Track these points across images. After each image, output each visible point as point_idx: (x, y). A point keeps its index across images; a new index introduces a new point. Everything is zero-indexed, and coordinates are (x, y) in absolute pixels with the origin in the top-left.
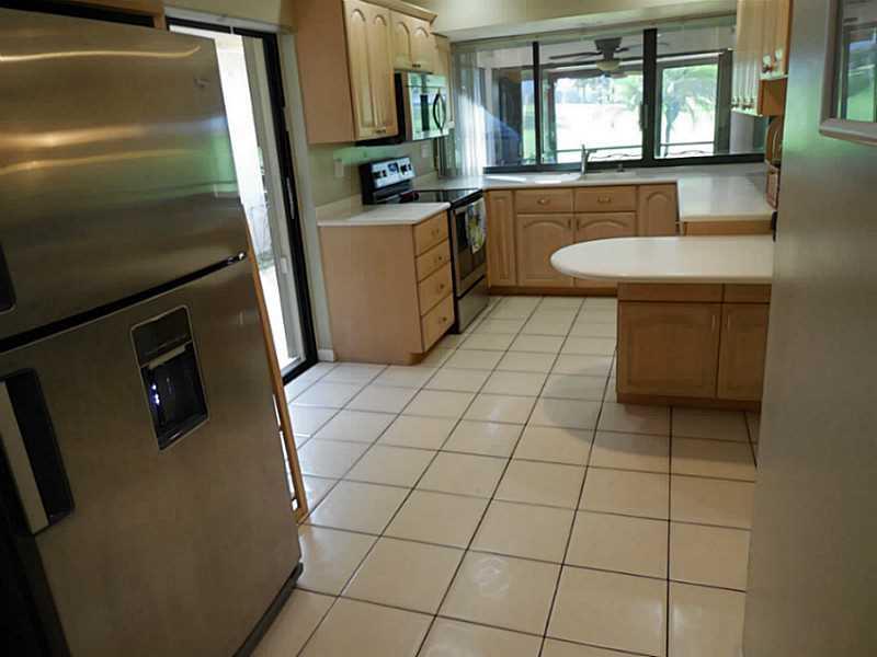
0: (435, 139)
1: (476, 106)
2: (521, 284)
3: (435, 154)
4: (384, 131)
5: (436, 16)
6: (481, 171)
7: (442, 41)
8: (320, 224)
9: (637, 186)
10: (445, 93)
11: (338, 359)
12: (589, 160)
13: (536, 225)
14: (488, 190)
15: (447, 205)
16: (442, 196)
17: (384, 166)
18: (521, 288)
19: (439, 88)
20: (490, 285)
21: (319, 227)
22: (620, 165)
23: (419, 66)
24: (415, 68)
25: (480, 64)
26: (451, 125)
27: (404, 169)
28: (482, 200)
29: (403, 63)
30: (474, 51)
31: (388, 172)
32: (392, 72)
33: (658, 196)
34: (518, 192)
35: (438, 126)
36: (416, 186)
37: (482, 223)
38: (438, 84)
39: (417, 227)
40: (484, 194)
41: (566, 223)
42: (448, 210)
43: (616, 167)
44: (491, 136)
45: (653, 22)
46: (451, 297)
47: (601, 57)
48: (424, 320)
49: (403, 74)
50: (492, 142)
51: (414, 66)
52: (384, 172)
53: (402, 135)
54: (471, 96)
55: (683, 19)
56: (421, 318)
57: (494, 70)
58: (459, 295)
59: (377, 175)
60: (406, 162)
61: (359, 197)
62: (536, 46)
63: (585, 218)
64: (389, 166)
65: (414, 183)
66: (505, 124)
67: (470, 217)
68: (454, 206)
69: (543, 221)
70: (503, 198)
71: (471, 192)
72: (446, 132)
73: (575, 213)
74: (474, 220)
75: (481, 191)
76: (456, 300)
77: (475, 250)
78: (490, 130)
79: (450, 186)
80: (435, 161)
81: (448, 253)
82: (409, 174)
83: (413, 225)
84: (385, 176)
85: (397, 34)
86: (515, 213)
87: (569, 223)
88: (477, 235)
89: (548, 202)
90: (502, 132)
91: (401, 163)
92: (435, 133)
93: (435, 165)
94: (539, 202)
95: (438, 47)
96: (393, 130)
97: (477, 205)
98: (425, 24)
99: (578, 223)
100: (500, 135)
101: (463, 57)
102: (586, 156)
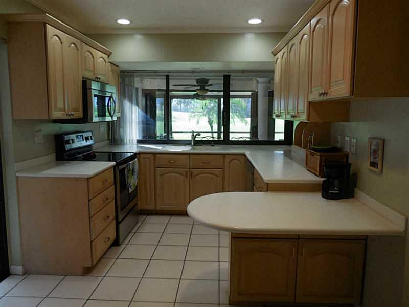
0: (109, 122)
1: (133, 106)
2: (158, 208)
3: (109, 131)
4: (72, 115)
5: (112, 53)
6: (135, 142)
7: (115, 68)
8: (18, 175)
9: (224, 155)
10: (114, 96)
11: (26, 273)
12: (196, 139)
13: (167, 175)
14: (139, 154)
15: (114, 163)
16: (111, 157)
17: (73, 136)
18: (158, 211)
19: (112, 93)
20: (139, 209)
21: (17, 177)
22: (212, 143)
23: (100, 78)
24: (97, 80)
25: (136, 86)
26: (119, 115)
27: (87, 139)
28: (136, 159)
29: (89, 75)
30: (133, 76)
31: (76, 141)
32: (81, 79)
33: (235, 161)
34: (158, 155)
35: (110, 114)
36: (95, 149)
37: (136, 174)
38: (111, 90)
39: (91, 180)
40: (138, 156)
41: (184, 174)
42: (114, 167)
43: (210, 144)
44: (141, 123)
45: (229, 71)
46: (114, 222)
47: (199, 88)
48: (93, 243)
49: (88, 81)
50: (141, 126)
51: (97, 78)
52: (72, 140)
53: (86, 118)
54: (131, 101)
55: (243, 71)
56: (91, 242)
57: (143, 90)
58: (120, 220)
59: (67, 142)
60: (89, 134)
61: (53, 156)
62: (167, 78)
63: (195, 171)
64: (77, 136)
65: (94, 147)
66: (149, 117)
67: (129, 171)
68: (118, 164)
69: (171, 172)
70: (149, 158)
71: (129, 155)
72: (115, 118)
73: (189, 168)
74: (131, 172)
75: (136, 154)
76: (118, 223)
77: (131, 190)
78: (141, 120)
79: (117, 150)
80: (108, 134)
81: (113, 194)
82: (90, 142)
83: (88, 178)
84: (73, 142)
85: (85, 57)
86: (155, 168)
87: (187, 174)
88: (133, 181)
89: (175, 162)
90: (146, 121)
91: (85, 135)
92: (108, 119)
93: (108, 137)
94: (169, 162)
95: (112, 70)
96: (79, 114)
97: (133, 163)
98: (105, 56)
99: (191, 174)
100: (145, 123)
101: (127, 79)
102: (194, 137)
